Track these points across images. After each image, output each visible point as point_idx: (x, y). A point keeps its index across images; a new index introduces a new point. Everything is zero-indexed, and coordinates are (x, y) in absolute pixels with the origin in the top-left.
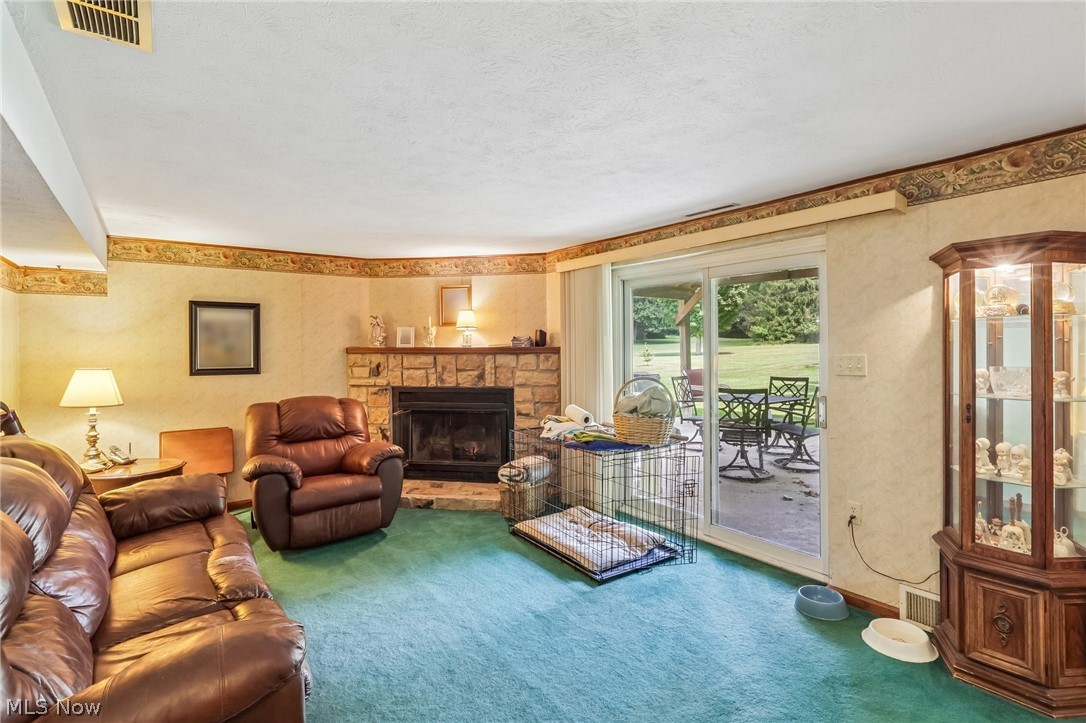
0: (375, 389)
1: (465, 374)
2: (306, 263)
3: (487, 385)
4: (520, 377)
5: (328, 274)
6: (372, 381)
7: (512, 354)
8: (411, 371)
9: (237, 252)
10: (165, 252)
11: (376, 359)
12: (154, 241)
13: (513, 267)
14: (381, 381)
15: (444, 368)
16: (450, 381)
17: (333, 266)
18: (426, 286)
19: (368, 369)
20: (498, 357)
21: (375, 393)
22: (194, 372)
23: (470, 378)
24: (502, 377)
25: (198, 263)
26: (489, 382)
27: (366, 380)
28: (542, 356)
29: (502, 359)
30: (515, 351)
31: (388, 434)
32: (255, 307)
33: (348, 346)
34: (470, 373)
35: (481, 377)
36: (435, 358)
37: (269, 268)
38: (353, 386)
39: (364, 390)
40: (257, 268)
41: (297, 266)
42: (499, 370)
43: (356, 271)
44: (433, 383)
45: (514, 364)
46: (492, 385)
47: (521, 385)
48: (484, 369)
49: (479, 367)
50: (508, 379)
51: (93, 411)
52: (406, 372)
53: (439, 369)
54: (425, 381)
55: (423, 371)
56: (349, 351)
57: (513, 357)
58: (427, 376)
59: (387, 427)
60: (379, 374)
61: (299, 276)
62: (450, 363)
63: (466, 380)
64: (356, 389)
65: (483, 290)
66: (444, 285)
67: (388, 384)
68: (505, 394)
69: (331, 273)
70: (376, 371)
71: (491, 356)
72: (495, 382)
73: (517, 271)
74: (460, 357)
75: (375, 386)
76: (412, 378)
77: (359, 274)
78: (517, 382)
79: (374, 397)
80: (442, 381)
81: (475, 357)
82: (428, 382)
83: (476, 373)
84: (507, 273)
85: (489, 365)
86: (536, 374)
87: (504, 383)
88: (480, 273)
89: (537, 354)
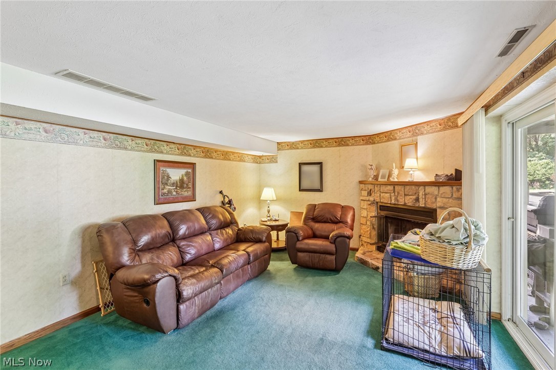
0: (369, 203)
1: (408, 197)
2: (341, 142)
3: (420, 205)
4: (440, 202)
5: (351, 146)
6: (367, 198)
7: (436, 186)
8: (384, 194)
9: (314, 141)
10: (292, 146)
11: (370, 187)
12: (289, 142)
13: (442, 127)
14: (371, 199)
15: (398, 193)
16: (401, 202)
17: (353, 142)
18: (394, 145)
19: (367, 192)
20: (427, 187)
21: (370, 205)
22: (300, 190)
23: (411, 200)
24: (429, 201)
25: (302, 148)
26: (422, 204)
27: (366, 198)
28: (454, 188)
29: (429, 189)
30: (436, 184)
31: (375, 227)
32: (320, 164)
33: (361, 180)
34: (411, 197)
35: (417, 200)
36: (394, 187)
37: (326, 146)
38: (362, 200)
39: (366, 202)
40: (322, 147)
41: (337, 144)
42: (427, 196)
43: (364, 142)
44: (393, 202)
45: (436, 193)
46: (423, 206)
47: (441, 208)
48: (418, 195)
49: (415, 193)
50: (433, 203)
51: (269, 202)
52: (382, 195)
53: (396, 194)
54: (390, 200)
55: (389, 194)
56: (361, 182)
57: (436, 188)
58: (391, 198)
59: (374, 223)
60: (371, 195)
61: (338, 148)
62: (401, 191)
63: (409, 201)
64: (363, 201)
65: (424, 144)
66: (403, 144)
67: (374, 201)
68: (433, 212)
69: (353, 145)
70: (370, 194)
71: (422, 187)
72: (425, 204)
73: (445, 129)
74: (406, 186)
75: (369, 200)
76: (384, 198)
77: (367, 144)
78: (439, 204)
79: (370, 206)
80: (398, 201)
81: (413, 187)
82: (391, 200)
83: (414, 197)
84: (439, 131)
85: (421, 193)
86: (451, 200)
87: (430, 205)
88: (422, 134)
89: (452, 186)
